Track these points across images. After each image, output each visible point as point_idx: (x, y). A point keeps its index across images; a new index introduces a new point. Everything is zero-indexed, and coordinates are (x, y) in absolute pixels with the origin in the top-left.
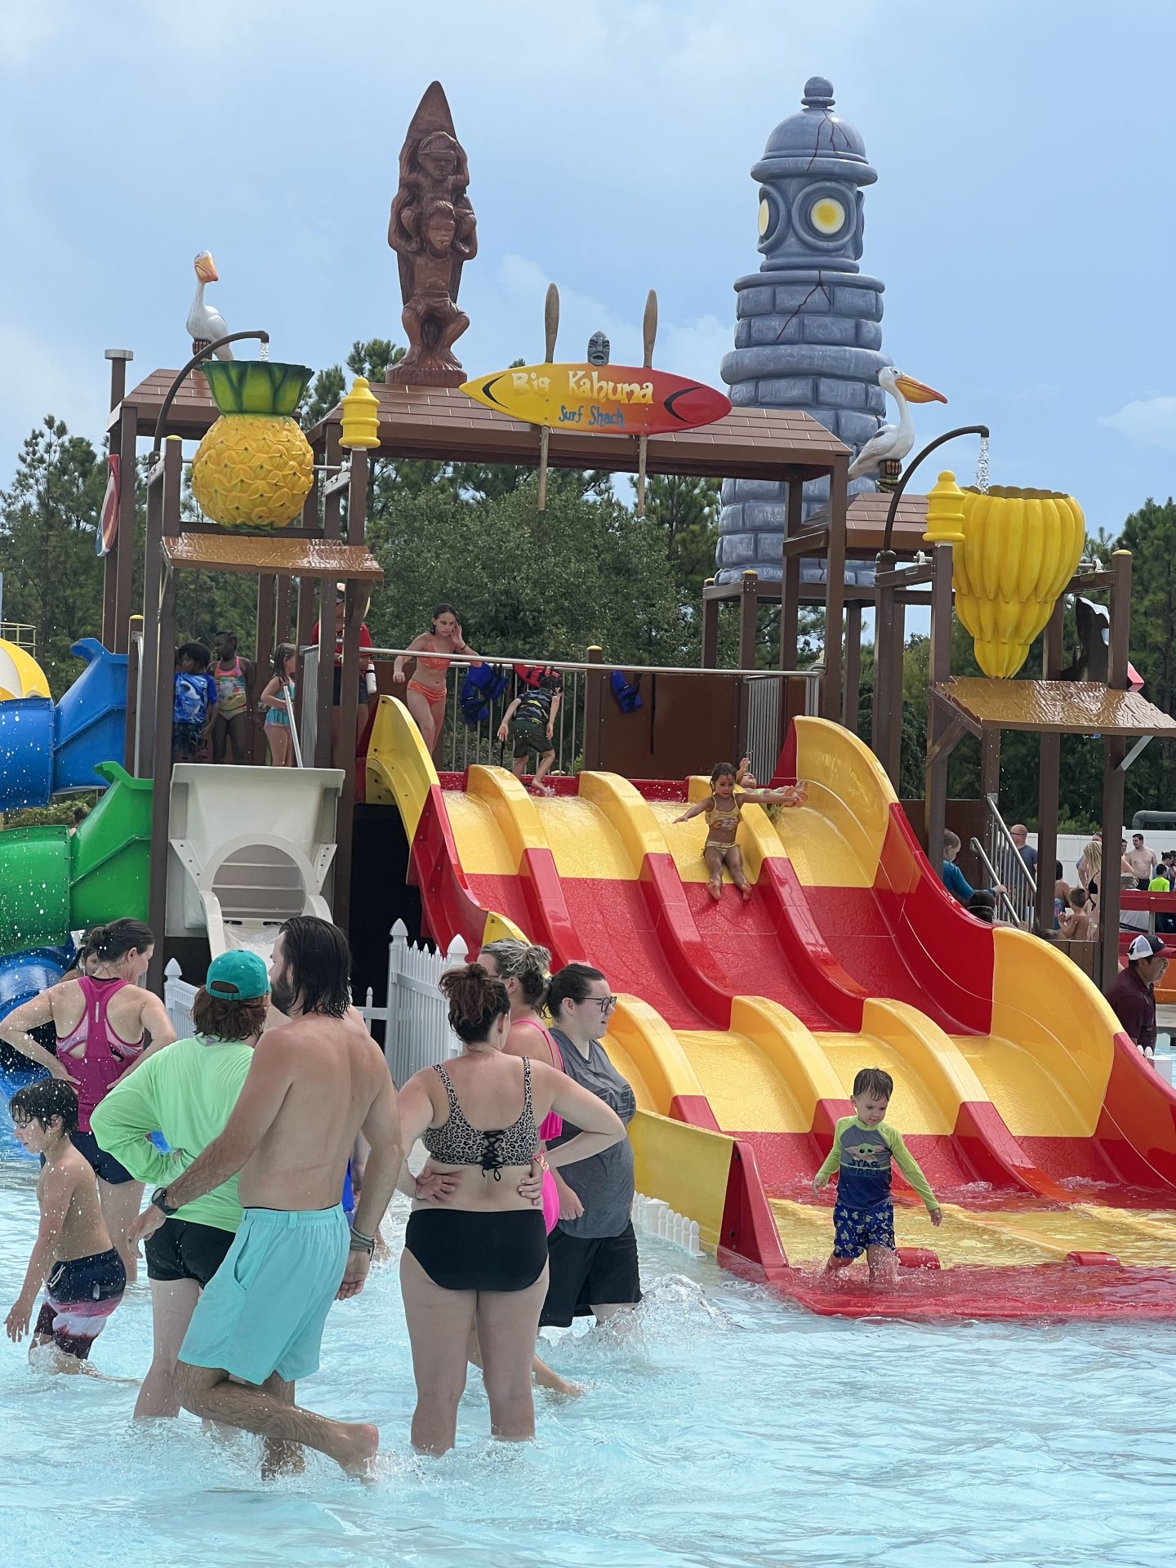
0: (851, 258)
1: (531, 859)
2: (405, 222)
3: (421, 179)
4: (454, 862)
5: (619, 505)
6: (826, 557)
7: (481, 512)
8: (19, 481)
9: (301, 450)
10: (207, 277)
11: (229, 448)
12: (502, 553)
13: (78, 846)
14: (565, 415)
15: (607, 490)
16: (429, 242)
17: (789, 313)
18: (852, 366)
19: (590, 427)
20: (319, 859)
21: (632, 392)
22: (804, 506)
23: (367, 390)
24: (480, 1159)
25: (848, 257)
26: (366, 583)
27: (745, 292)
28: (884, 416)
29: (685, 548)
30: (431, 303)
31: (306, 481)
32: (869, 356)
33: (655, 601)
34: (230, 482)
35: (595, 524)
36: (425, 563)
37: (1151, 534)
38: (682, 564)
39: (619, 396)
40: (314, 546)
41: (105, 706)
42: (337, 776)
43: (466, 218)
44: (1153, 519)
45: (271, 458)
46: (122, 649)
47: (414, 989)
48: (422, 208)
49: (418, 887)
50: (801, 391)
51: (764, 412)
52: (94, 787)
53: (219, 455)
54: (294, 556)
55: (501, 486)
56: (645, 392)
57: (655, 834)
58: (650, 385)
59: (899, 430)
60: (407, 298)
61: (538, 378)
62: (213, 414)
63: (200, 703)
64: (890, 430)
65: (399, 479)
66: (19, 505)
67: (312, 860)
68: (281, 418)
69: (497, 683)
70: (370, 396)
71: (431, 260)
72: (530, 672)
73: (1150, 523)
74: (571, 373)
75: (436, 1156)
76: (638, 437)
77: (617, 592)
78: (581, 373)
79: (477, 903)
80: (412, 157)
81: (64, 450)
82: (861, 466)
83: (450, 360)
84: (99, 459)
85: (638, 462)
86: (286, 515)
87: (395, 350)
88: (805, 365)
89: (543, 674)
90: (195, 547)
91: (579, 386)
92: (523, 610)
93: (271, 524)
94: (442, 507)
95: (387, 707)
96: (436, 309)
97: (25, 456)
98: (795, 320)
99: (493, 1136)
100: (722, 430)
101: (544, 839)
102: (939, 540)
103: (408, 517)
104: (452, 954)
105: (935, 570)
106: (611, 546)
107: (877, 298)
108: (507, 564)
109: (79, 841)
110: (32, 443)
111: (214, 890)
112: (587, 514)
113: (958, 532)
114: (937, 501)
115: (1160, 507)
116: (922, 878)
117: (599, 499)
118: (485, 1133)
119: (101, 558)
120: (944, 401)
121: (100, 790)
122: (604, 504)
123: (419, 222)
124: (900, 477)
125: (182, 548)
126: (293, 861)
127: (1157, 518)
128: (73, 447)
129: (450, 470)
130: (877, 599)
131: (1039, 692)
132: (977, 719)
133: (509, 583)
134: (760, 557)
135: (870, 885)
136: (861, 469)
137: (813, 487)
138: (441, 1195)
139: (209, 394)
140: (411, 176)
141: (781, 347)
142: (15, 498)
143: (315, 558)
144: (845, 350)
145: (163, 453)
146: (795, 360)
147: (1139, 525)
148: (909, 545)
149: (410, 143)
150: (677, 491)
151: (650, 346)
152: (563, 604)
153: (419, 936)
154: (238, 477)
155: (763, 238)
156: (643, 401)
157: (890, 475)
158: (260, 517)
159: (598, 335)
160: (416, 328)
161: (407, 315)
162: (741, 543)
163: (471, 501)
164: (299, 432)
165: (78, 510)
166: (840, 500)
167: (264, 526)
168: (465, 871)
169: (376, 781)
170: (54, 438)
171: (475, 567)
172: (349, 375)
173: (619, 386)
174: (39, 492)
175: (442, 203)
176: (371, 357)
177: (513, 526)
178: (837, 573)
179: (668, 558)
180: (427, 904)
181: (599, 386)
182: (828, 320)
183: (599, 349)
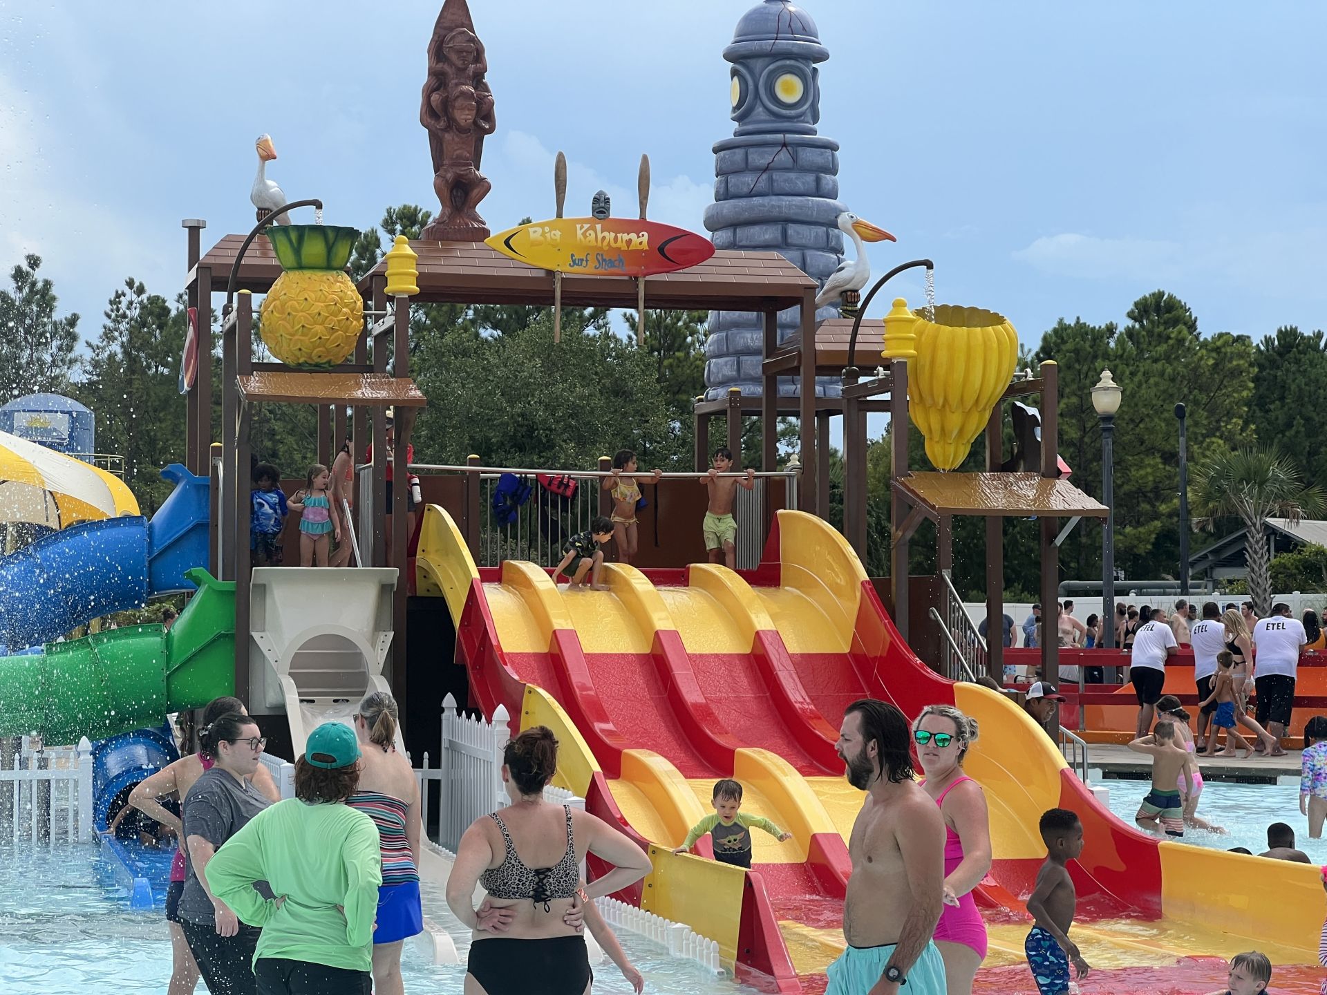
0: (810, 123)
1: (560, 639)
2: (434, 104)
3: (447, 68)
4: (494, 643)
5: (614, 337)
6: (799, 375)
7: (499, 347)
8: (105, 334)
9: (352, 298)
10: (267, 156)
11: (291, 299)
12: (517, 382)
13: (173, 641)
14: (574, 262)
15: (605, 325)
16: (455, 120)
17: (760, 170)
18: (815, 213)
19: (597, 271)
20: (379, 644)
21: (630, 240)
22: (779, 332)
23: (407, 246)
24: (531, 893)
25: (807, 122)
26: (411, 409)
27: (722, 153)
28: (843, 254)
29: (672, 372)
30: (458, 172)
31: (357, 325)
32: (828, 204)
33: (648, 418)
34: (293, 328)
35: (596, 355)
36: (453, 392)
37: (1064, 348)
38: (670, 386)
39: (619, 244)
40: (366, 379)
41: (191, 521)
42: (392, 573)
43: (486, 100)
44: (1064, 335)
45: (326, 306)
46: (204, 472)
47: (463, 752)
48: (448, 92)
49: (464, 665)
50: (772, 236)
51: (743, 253)
52: (183, 591)
53: (283, 305)
54: (350, 389)
55: (514, 325)
56: (641, 240)
57: (664, 614)
58: (646, 234)
59: (856, 265)
60: (437, 169)
61: (550, 231)
62: (277, 271)
63: (274, 515)
64: (849, 266)
65: (428, 322)
66: (106, 354)
67: (373, 645)
68: (335, 272)
69: (523, 491)
70: (410, 251)
71: (457, 135)
72: (552, 479)
73: (1063, 339)
74: (578, 226)
75: (493, 892)
76: (636, 278)
77: (616, 411)
78: (586, 226)
79: (516, 677)
80: (438, 50)
81: (143, 307)
82: (826, 296)
83: (476, 218)
84: (173, 313)
85: (637, 300)
86: (341, 355)
87: (421, 213)
88: (775, 213)
89: (561, 482)
90: (265, 384)
91: (585, 237)
92: (537, 429)
93: (329, 362)
94: (466, 344)
95: (432, 515)
96: (461, 176)
97: (110, 313)
98: (765, 176)
99: (543, 873)
100: (708, 270)
101: (569, 621)
102: (895, 357)
103: (437, 353)
104: (496, 721)
105: (892, 382)
106: (610, 372)
107: (833, 155)
108: (522, 391)
109: (173, 637)
110: (116, 301)
111: (290, 674)
112: (589, 346)
113: (911, 349)
114: (891, 324)
115: (1070, 325)
116: (891, 643)
117: (598, 333)
118: (536, 871)
119: (184, 396)
120: (893, 240)
121: (188, 593)
122: (602, 337)
123: (446, 104)
124: (859, 305)
125: (254, 384)
126: (356, 646)
127: (1068, 335)
128: (151, 304)
129: (471, 313)
130: (844, 407)
131: (984, 482)
132: (933, 507)
133: (525, 407)
134: (742, 376)
135: (847, 650)
136: (826, 299)
137: (785, 316)
138: (501, 926)
139: (273, 254)
140: (438, 66)
141: (754, 199)
142: (102, 348)
143: (366, 390)
144: (809, 200)
145: (235, 305)
146: (766, 209)
147: (1053, 341)
148: (869, 362)
149: (436, 38)
150: (663, 324)
151: (645, 201)
152: (570, 423)
153: (467, 707)
154: (299, 323)
155: (735, 109)
156: (640, 248)
157: (850, 303)
158: (320, 357)
159: (600, 193)
160: (446, 193)
161: (438, 182)
162: (726, 365)
163: (490, 338)
164: (350, 283)
165: (156, 357)
166: (810, 326)
167: (322, 364)
168: (505, 650)
169: (425, 577)
170: (135, 296)
171: (496, 394)
172: (383, 236)
173: (619, 235)
174: (123, 343)
175: (465, 88)
176: (401, 220)
177: (527, 358)
178: (809, 387)
179: (658, 381)
180: (473, 680)
181: (601, 236)
182: (792, 175)
183: (601, 206)
